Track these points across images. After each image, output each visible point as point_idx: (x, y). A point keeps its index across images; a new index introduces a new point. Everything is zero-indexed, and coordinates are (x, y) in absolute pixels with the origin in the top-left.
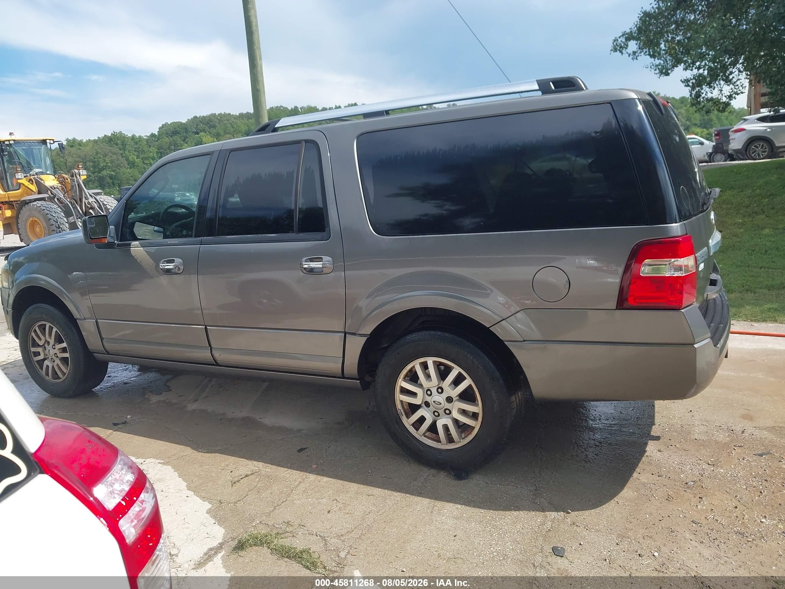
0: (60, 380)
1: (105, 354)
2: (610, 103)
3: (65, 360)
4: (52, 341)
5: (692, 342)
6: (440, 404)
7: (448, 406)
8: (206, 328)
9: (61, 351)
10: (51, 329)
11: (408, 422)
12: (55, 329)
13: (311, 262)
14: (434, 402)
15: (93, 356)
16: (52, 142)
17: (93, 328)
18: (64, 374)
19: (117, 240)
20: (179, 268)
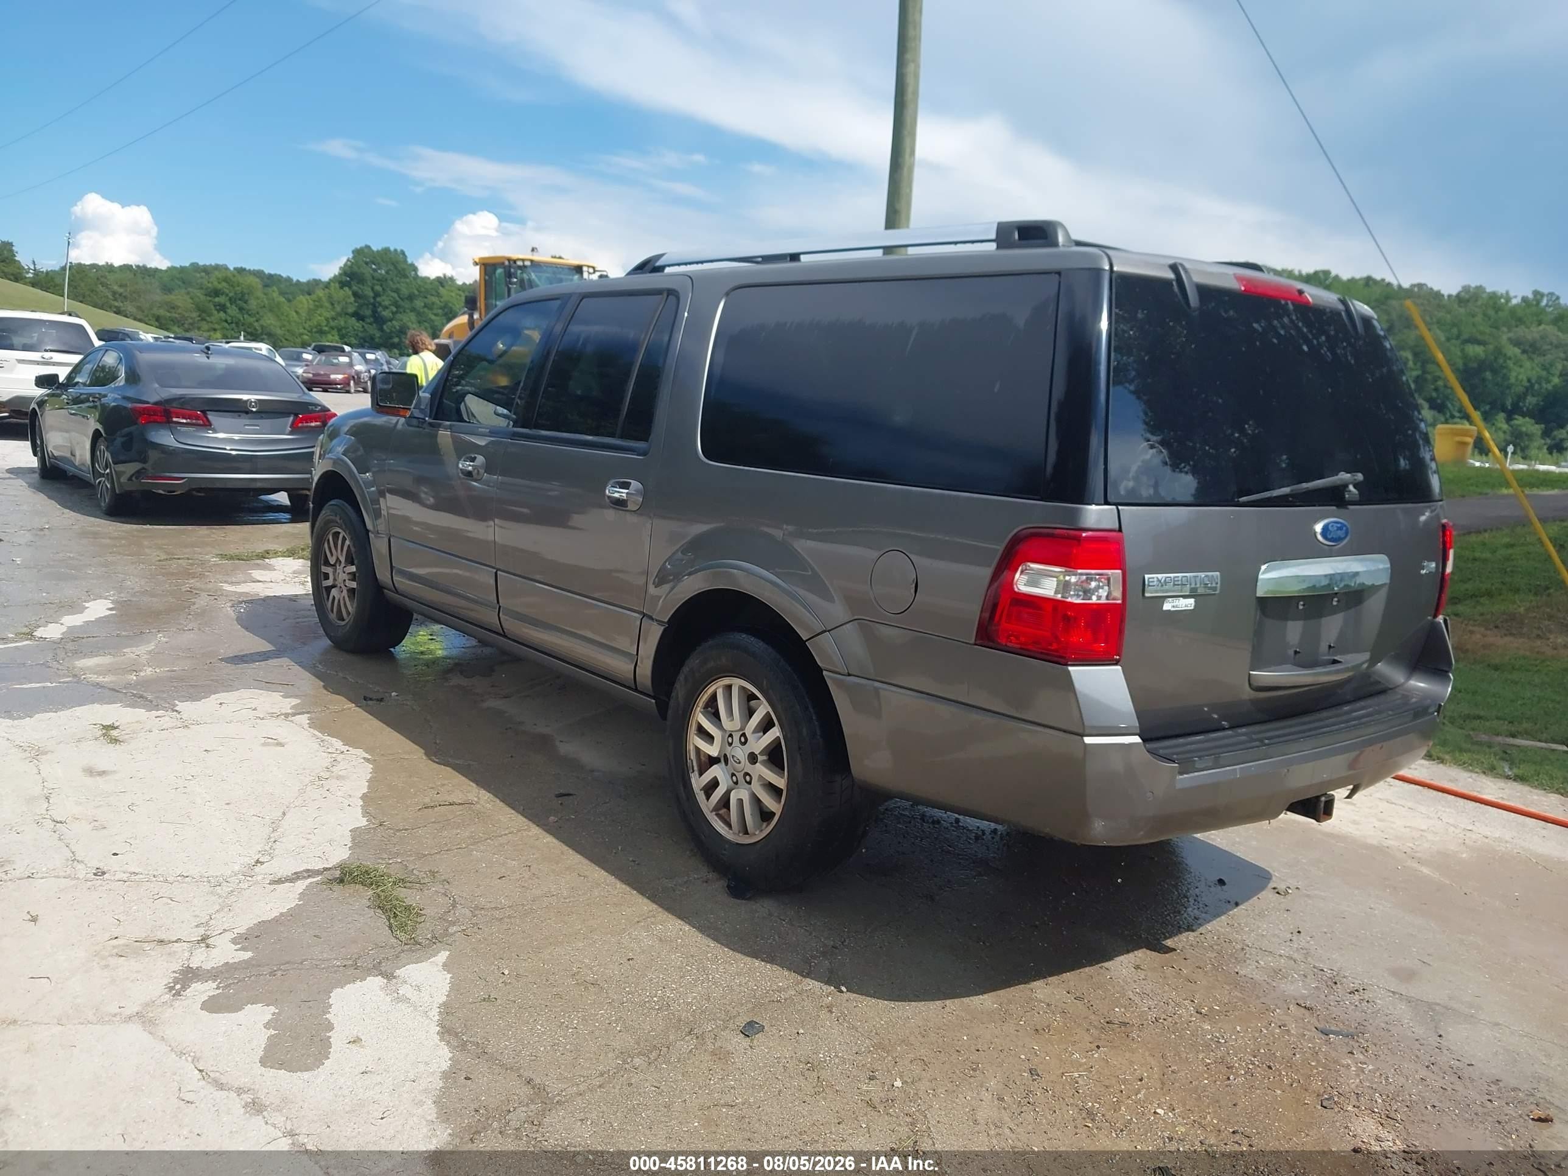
0: (343, 623)
1: (393, 592)
2: (1059, 273)
3: (351, 591)
4: (343, 559)
5: (1080, 731)
6: (740, 763)
7: (749, 768)
8: (496, 573)
9: (350, 577)
10: (344, 539)
11: (698, 782)
12: (347, 542)
13: (620, 488)
14: (733, 756)
15: (383, 593)
16: (591, 270)
17: (385, 550)
18: (348, 613)
19: (430, 417)
20: (478, 471)
